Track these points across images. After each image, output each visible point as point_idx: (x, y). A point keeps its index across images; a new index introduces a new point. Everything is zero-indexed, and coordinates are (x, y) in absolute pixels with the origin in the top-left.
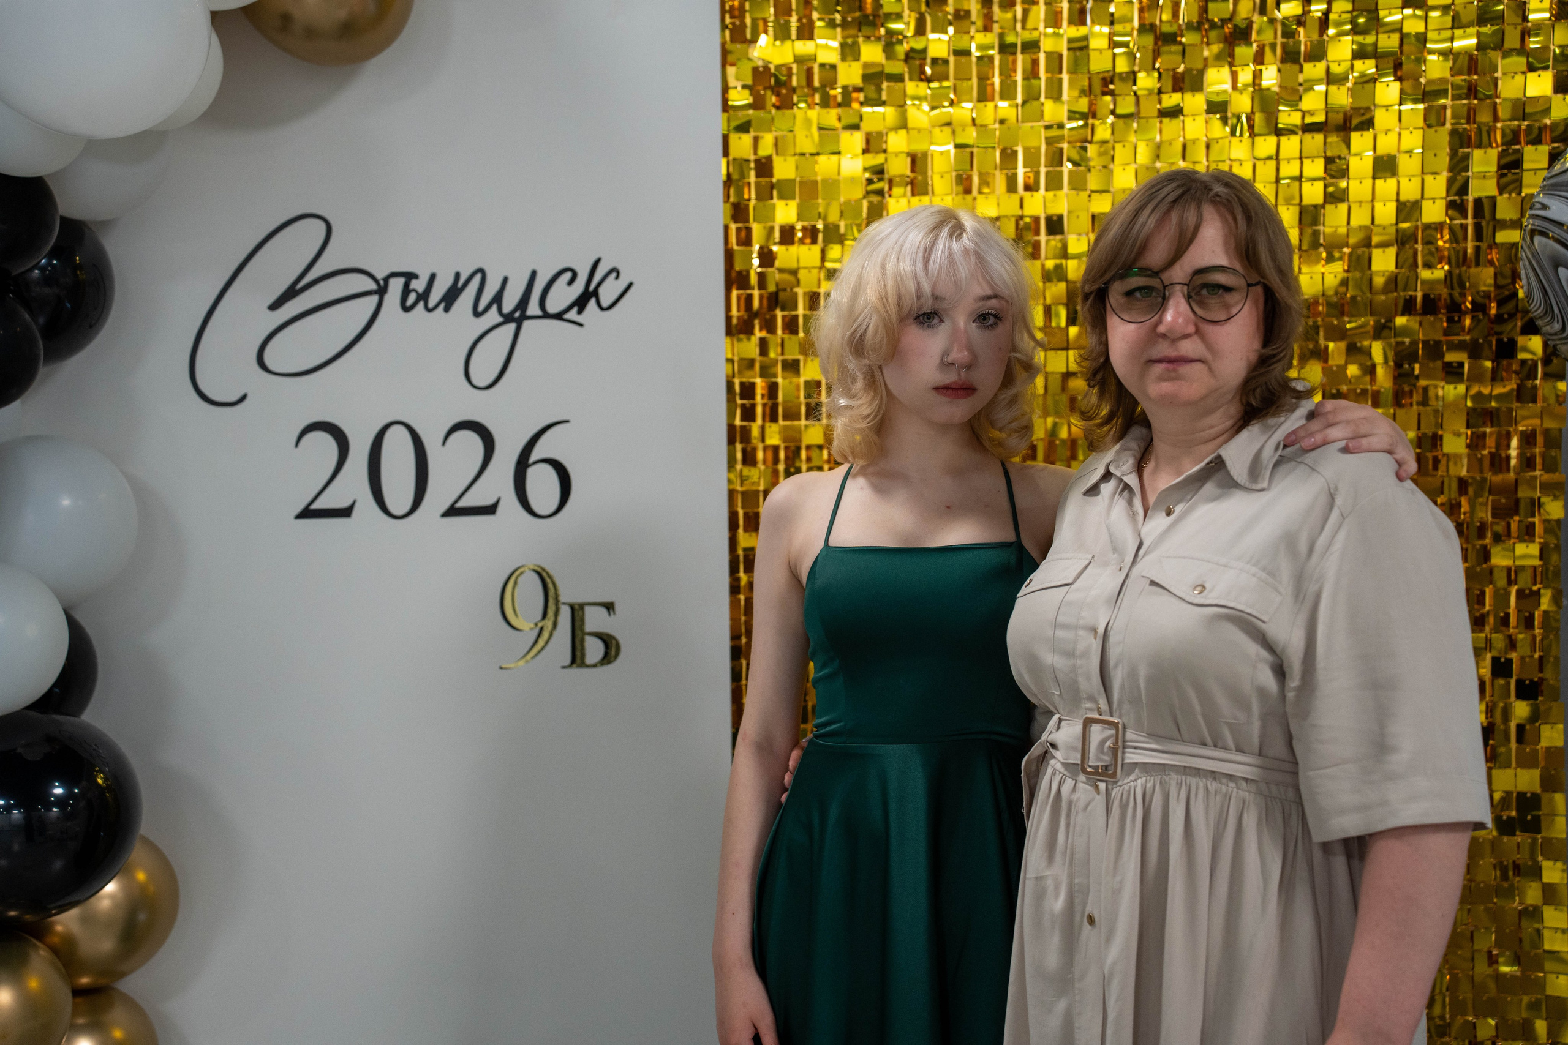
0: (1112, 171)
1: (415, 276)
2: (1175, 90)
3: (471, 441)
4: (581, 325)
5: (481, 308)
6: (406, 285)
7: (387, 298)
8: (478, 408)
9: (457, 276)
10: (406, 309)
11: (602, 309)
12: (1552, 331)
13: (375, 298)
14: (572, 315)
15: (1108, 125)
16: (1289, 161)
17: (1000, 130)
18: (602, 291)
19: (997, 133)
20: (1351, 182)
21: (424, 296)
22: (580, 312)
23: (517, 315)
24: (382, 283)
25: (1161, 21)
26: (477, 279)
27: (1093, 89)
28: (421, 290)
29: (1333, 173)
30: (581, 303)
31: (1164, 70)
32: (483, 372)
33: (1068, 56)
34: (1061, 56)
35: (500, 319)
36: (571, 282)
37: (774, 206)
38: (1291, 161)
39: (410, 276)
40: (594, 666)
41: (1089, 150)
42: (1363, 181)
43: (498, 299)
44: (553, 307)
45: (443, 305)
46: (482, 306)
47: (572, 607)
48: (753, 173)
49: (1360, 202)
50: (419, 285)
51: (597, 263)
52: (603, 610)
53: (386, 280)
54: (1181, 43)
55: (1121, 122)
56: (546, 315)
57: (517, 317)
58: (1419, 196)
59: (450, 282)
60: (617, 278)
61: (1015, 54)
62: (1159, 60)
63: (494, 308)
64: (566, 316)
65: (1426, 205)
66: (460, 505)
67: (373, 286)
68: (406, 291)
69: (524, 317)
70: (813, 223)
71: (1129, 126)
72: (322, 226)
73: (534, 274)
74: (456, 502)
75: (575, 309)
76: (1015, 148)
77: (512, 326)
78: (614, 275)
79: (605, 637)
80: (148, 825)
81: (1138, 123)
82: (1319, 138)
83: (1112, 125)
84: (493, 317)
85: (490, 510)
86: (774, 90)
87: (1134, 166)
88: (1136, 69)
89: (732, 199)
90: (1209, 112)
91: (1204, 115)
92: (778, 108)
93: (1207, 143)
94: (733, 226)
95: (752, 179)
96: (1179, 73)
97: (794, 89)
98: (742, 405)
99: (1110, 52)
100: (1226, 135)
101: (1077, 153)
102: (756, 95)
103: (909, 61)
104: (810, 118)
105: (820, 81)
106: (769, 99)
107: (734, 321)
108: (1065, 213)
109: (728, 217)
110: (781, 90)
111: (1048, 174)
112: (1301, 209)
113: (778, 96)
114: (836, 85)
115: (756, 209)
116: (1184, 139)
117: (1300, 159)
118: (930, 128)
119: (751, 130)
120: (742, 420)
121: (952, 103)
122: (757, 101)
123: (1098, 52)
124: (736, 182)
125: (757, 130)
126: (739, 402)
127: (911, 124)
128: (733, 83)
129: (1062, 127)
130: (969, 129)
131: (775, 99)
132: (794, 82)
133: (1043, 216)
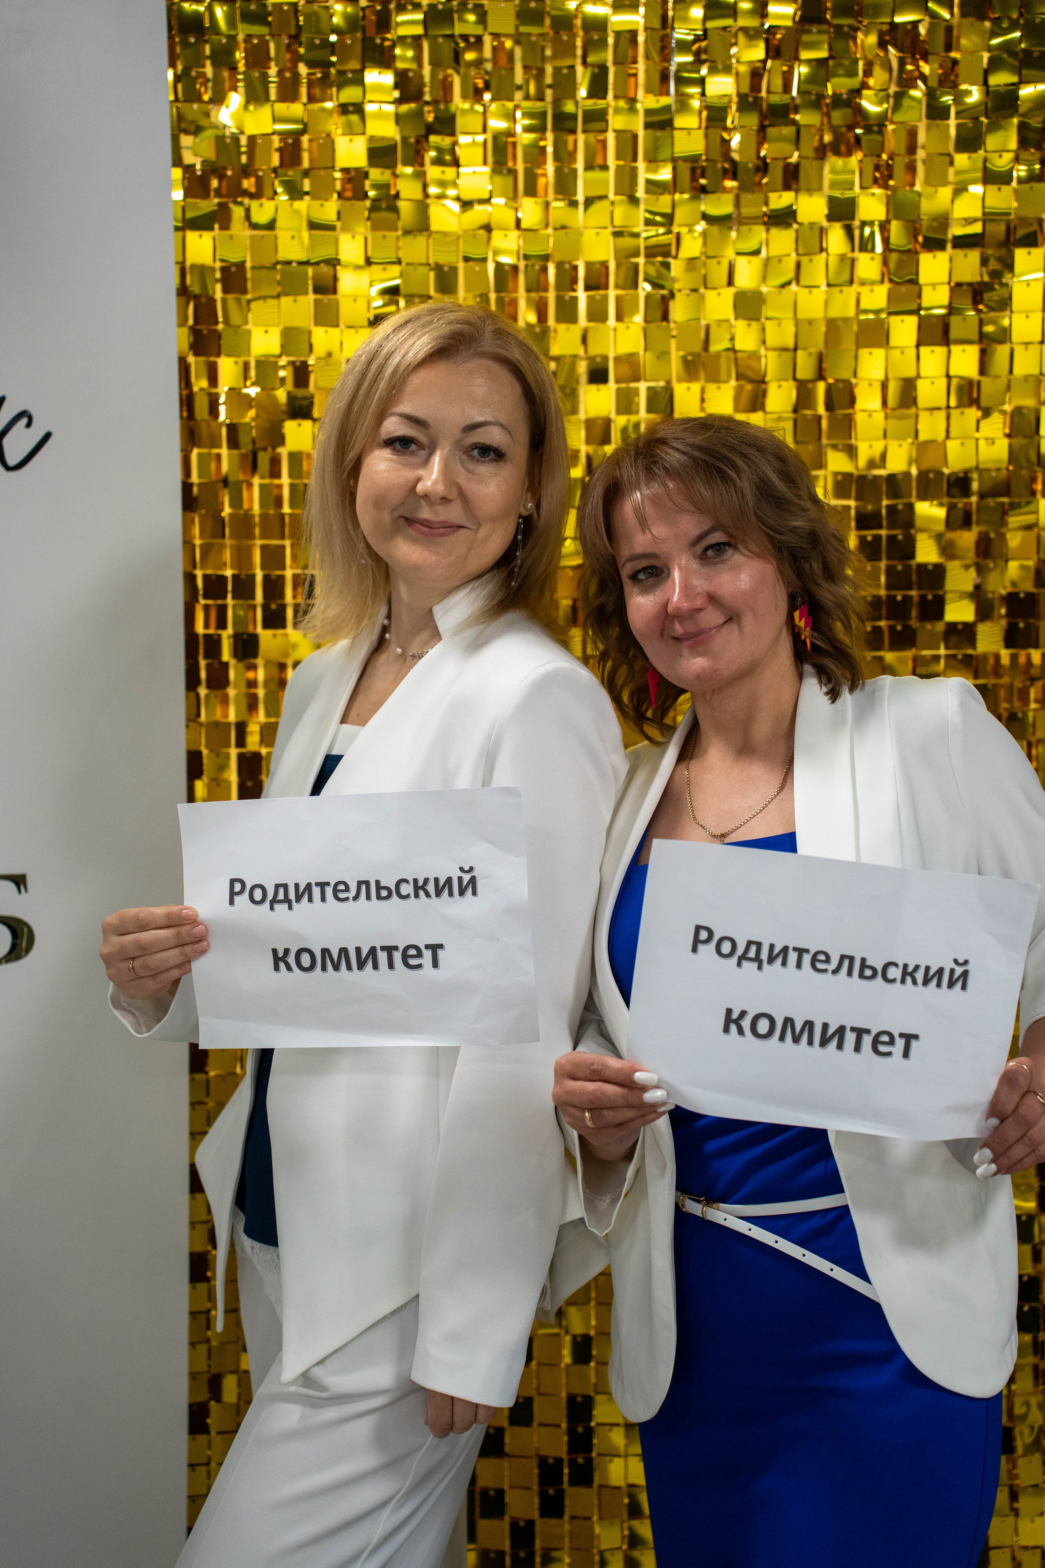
0: (703, 297)
2: (787, 187)
11: (8, 468)
15: (696, 235)
16: (934, 285)
17: (554, 236)
18: (7, 443)
19: (551, 240)
20: (1014, 316)
25: (768, 92)
27: (678, 183)
29: (992, 304)
31: (773, 159)
33: (645, 137)
34: (635, 137)
37: (249, 332)
38: (938, 287)
41: (673, 267)
42: (1030, 314)
48: (219, 287)
49: (1027, 344)
52: (11, 886)
54: (794, 123)
55: (715, 229)
60: (29, 425)
61: (573, 131)
62: (766, 146)
70: (302, 359)
71: (725, 238)
76: (575, 263)
78: (24, 421)
79: (12, 923)
81: (738, 231)
82: (974, 256)
83: (704, 234)
86: (246, 171)
87: (731, 291)
88: (736, 156)
89: (191, 322)
90: (831, 218)
91: (825, 223)
92: (252, 196)
93: (827, 260)
94: (191, 359)
95: (218, 294)
96: (790, 164)
97: (275, 170)
98: (206, 608)
99: (701, 133)
100: (853, 250)
101: (658, 271)
102: (221, 177)
103: (433, 139)
104: (297, 212)
105: (311, 160)
106: (240, 184)
107: (195, 490)
108: (641, 352)
109: (185, 346)
110: (256, 171)
111: (618, 299)
112: (949, 352)
113: (253, 180)
114: (333, 167)
115: (224, 337)
116: (798, 254)
117: (949, 283)
118: (460, 233)
119: (216, 226)
120: (206, 626)
121: (491, 198)
122: (224, 184)
123: (685, 132)
124: (196, 298)
125: (225, 225)
126: (203, 602)
127: (435, 225)
128: (189, 158)
129: (636, 235)
130: (516, 233)
131: (248, 184)
132: (276, 160)
133: (611, 355)
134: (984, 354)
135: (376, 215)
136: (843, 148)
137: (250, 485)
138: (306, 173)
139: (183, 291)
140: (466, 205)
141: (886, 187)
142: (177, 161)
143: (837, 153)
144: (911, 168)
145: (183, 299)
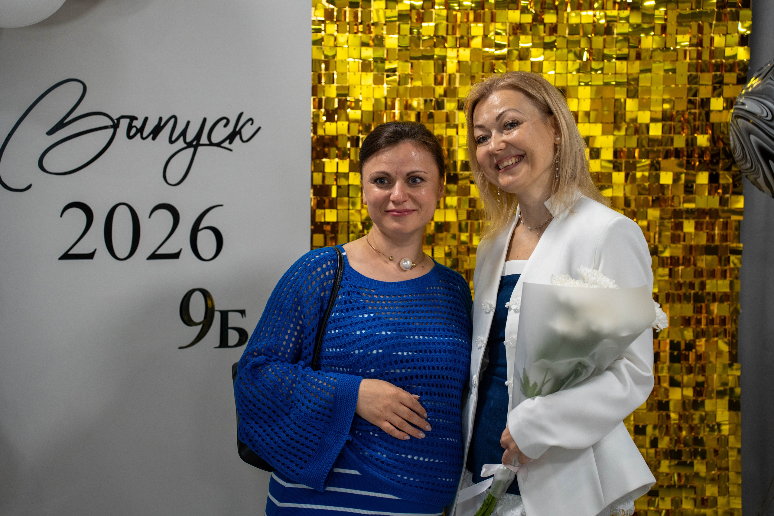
1: (136, 118)
2: (551, 34)
3: (166, 216)
4: (231, 150)
5: (173, 139)
6: (130, 124)
7: (118, 130)
8: (170, 196)
9: (161, 119)
10: (130, 137)
11: (243, 141)
12: (746, 168)
13: (111, 131)
14: (226, 144)
18: (243, 130)
20: (640, 87)
21: (140, 130)
22: (230, 143)
23: (195, 143)
24: (116, 121)
26: (173, 120)
27: (509, 31)
28: (139, 126)
29: (631, 82)
30: (231, 138)
31: (546, 23)
32: (174, 175)
33: (496, 12)
34: (492, 12)
35: (185, 145)
36: (225, 126)
38: (610, 75)
39: (133, 118)
40: (234, 346)
43: (184, 133)
44: (215, 139)
45: (152, 136)
46: (174, 138)
47: (221, 312)
49: (644, 98)
50: (138, 124)
51: (241, 115)
52: (239, 315)
53: (118, 120)
55: (524, 50)
56: (211, 144)
57: (195, 145)
59: (156, 122)
60: (252, 124)
61: (468, 10)
63: (182, 138)
64: (223, 145)
65: (677, 102)
66: (158, 252)
67: (111, 123)
68: (130, 127)
69: (198, 145)
71: (528, 52)
72: (81, 86)
73: (205, 120)
74: (156, 251)
75: (228, 141)
78: (250, 122)
79: (239, 331)
82: (625, 63)
83: (519, 51)
84: (180, 144)
93: (567, 63)
94: (311, 97)
95: (323, 71)
99: (519, 12)
100: (578, 59)
104: (357, 39)
105: (362, 19)
113: (337, 26)
114: (371, 21)
115: (325, 88)
119: (324, 44)
121: (435, 35)
122: (328, 27)
128: (314, 17)
130: (444, 50)
138: (360, 24)
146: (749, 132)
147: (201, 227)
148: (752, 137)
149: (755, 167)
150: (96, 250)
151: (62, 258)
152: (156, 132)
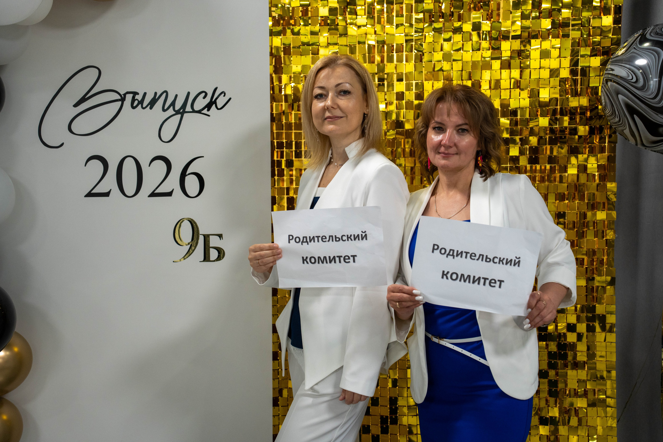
0: (433, 54)
1: (138, 94)
2: (459, 20)
3: (161, 165)
4: (209, 116)
5: (165, 108)
6: (133, 97)
7: (125, 102)
8: (164, 150)
9: (156, 93)
10: (134, 108)
11: (218, 109)
12: (615, 121)
13: (120, 103)
14: (205, 111)
15: (431, 35)
16: (506, 51)
17: (386, 36)
18: (217, 101)
20: (531, 61)
21: (141, 102)
22: (208, 110)
23: (181, 111)
24: (123, 96)
26: (164, 95)
27: (425, 19)
28: (140, 99)
29: (524, 57)
30: (209, 106)
31: (455, 12)
32: (166, 135)
33: (415, 5)
34: (412, 6)
35: (175, 113)
36: (204, 98)
37: (292, 67)
39: (135, 93)
40: (214, 261)
41: (423, 45)
42: (536, 60)
43: (173, 104)
44: (197, 108)
45: (149, 106)
47: (204, 236)
48: (282, 53)
49: (535, 69)
50: (139, 97)
51: (216, 89)
52: (218, 237)
53: (125, 95)
54: (462, 1)
55: (437, 33)
56: (194, 111)
57: (181, 112)
58: (559, 67)
59: (152, 96)
60: (224, 96)
61: (393, 4)
62: (453, 8)
63: (172, 107)
64: (202, 112)
65: (562, 71)
66: (157, 191)
67: (119, 98)
68: (133, 100)
69: (184, 112)
71: (440, 36)
72: (97, 71)
73: (189, 93)
74: (155, 190)
75: (207, 109)
76: (393, 44)
77: (179, 116)
78: (223, 94)
79: (218, 249)
80: (19, 327)
81: (444, 34)
82: (518, 41)
83: (433, 35)
84: (171, 111)
85: (170, 194)
86: (291, 18)
87: (442, 52)
88: (443, 11)
89: (274, 64)
90: (473, 30)
91: (471, 32)
92: (293, 25)
93: (472, 43)
94: (274, 75)
95: (282, 55)
96: (461, 13)
97: (300, 17)
98: (277, 152)
99: (433, 4)
100: (480, 40)
101: (418, 46)
102: (284, 20)
103: (349, 6)
104: (307, 30)
105: (311, 14)
106: (289, 22)
107: (274, 115)
108: (414, 72)
109: (272, 72)
110: (294, 18)
111: (406, 55)
112: (511, 71)
113: (293, 21)
114: (318, 16)
115: (284, 68)
116: (463, 41)
117: (510, 50)
118: (357, 35)
119: (282, 35)
120: (277, 158)
121: (367, 25)
122: (284, 22)
123: (428, 4)
124: (275, 56)
125: (285, 35)
126: (276, 150)
127: (349, 33)
128: (274, 14)
129: (412, 36)
130: (374, 36)
131: (292, 22)
132: (300, 14)
133: (404, 73)
134: (521, 72)
135: (331, 31)
136: (477, 9)
137: (291, 114)
138: (310, 18)
139: (271, 54)
140: (359, 27)
141: (490, 21)
142: (270, 15)
143: (475, 10)
144: (498, 15)
145: (271, 57)
146: (618, 93)
147: (187, 173)
148: (620, 97)
149: (622, 121)
150: (111, 190)
151: (86, 196)
152: (152, 103)
